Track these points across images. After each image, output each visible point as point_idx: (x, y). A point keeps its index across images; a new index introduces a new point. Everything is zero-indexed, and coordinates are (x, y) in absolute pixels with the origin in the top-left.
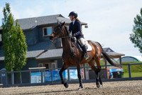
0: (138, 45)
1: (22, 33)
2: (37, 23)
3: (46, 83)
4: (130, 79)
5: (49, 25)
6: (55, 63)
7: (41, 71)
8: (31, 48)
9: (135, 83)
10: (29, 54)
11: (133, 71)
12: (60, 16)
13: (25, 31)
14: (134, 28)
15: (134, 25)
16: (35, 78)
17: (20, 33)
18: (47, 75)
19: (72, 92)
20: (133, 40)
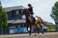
0: (53, 18)
1: (6, 13)
2: (12, 9)
3: (16, 33)
4: (50, 31)
5: (17, 10)
6: (20, 25)
7: (14, 28)
8: (10, 19)
9: (52, 33)
10: (9, 22)
11: (52, 29)
12: (22, 6)
13: (7, 13)
14: (52, 11)
15: (52, 10)
16: (11, 31)
17: (5, 13)
18: (16, 30)
19: (26, 37)
20: (51, 16)
